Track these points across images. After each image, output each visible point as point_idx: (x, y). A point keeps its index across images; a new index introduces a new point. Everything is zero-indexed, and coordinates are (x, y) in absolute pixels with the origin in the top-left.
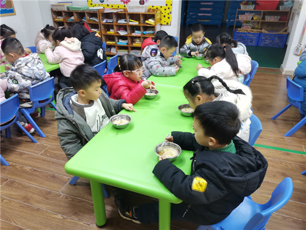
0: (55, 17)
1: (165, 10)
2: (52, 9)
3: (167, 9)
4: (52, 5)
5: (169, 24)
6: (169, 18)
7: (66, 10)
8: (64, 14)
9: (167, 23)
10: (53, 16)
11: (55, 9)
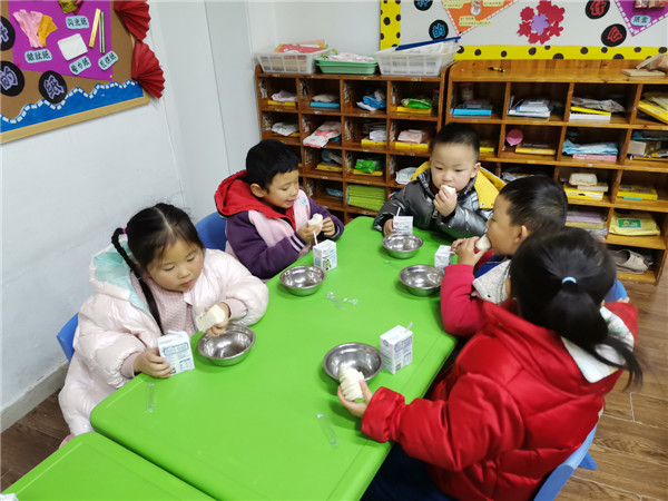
0: (264, 95)
2: (259, 70)
4: (264, 58)
7: (309, 71)
8: (300, 86)
10: (259, 95)
11: (271, 68)
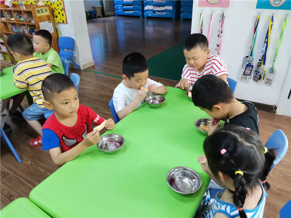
1: (58, 5)
3: (59, 5)
5: (65, 22)
6: (63, 15)
9: (63, 21)
